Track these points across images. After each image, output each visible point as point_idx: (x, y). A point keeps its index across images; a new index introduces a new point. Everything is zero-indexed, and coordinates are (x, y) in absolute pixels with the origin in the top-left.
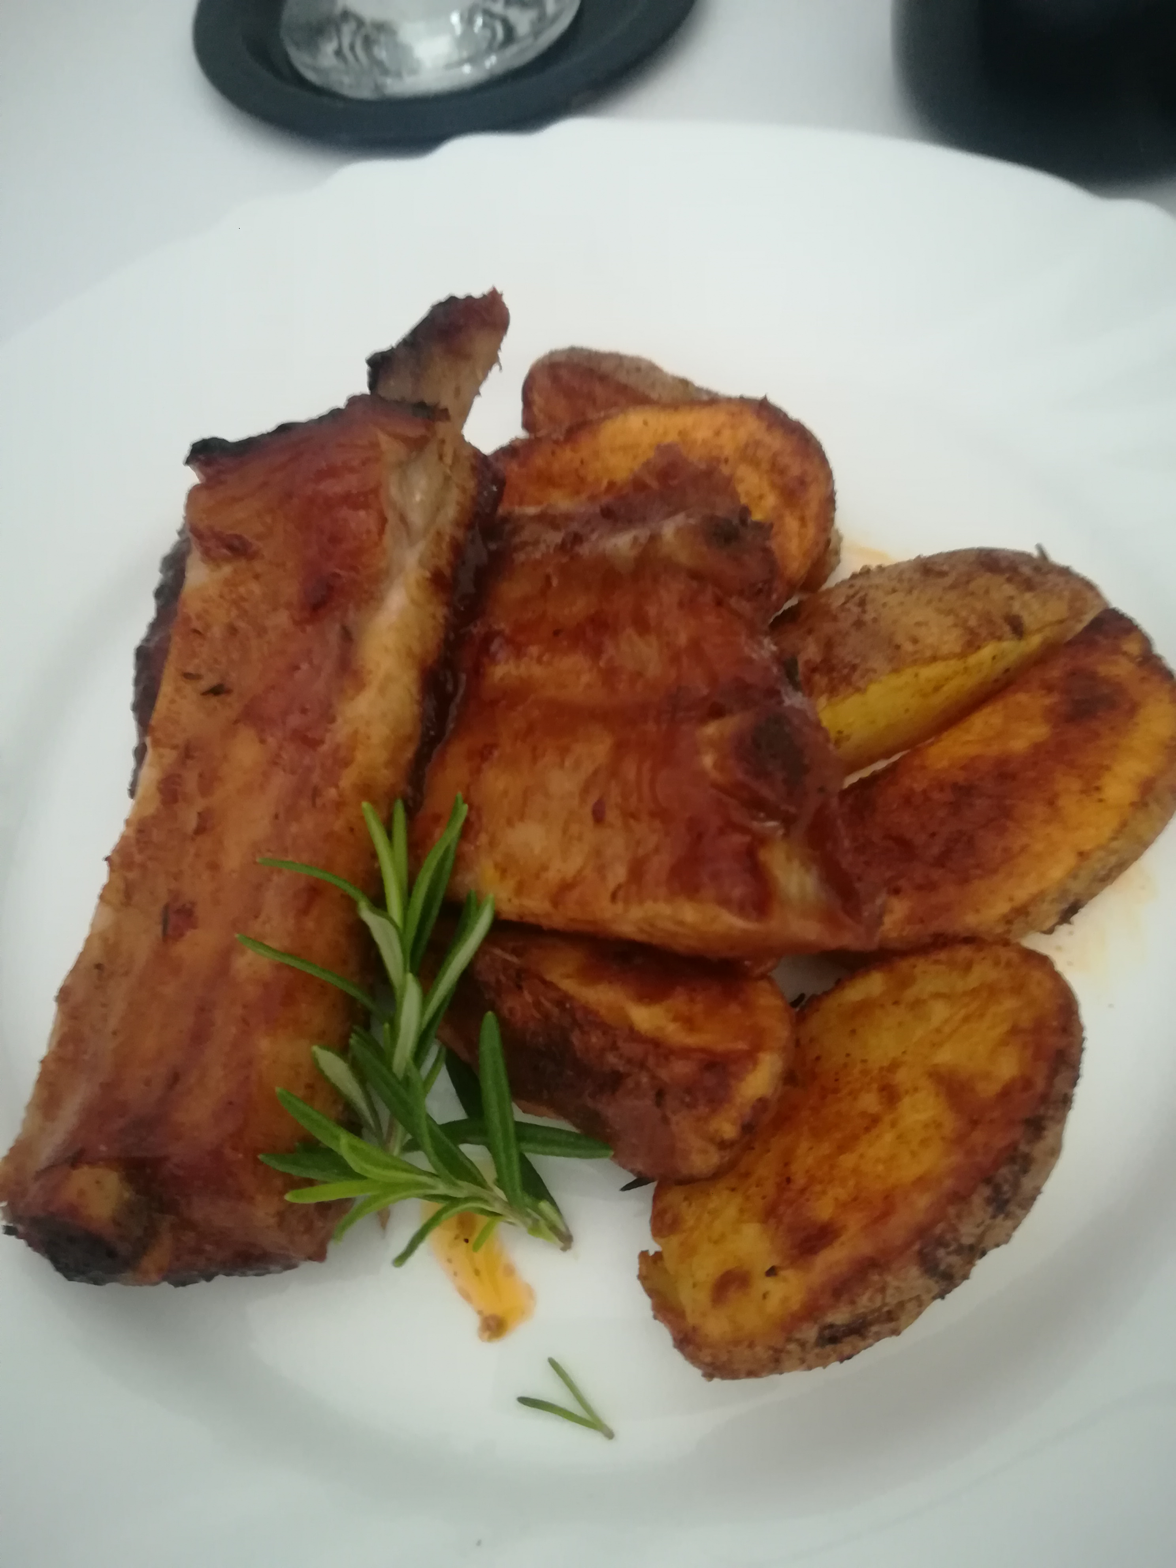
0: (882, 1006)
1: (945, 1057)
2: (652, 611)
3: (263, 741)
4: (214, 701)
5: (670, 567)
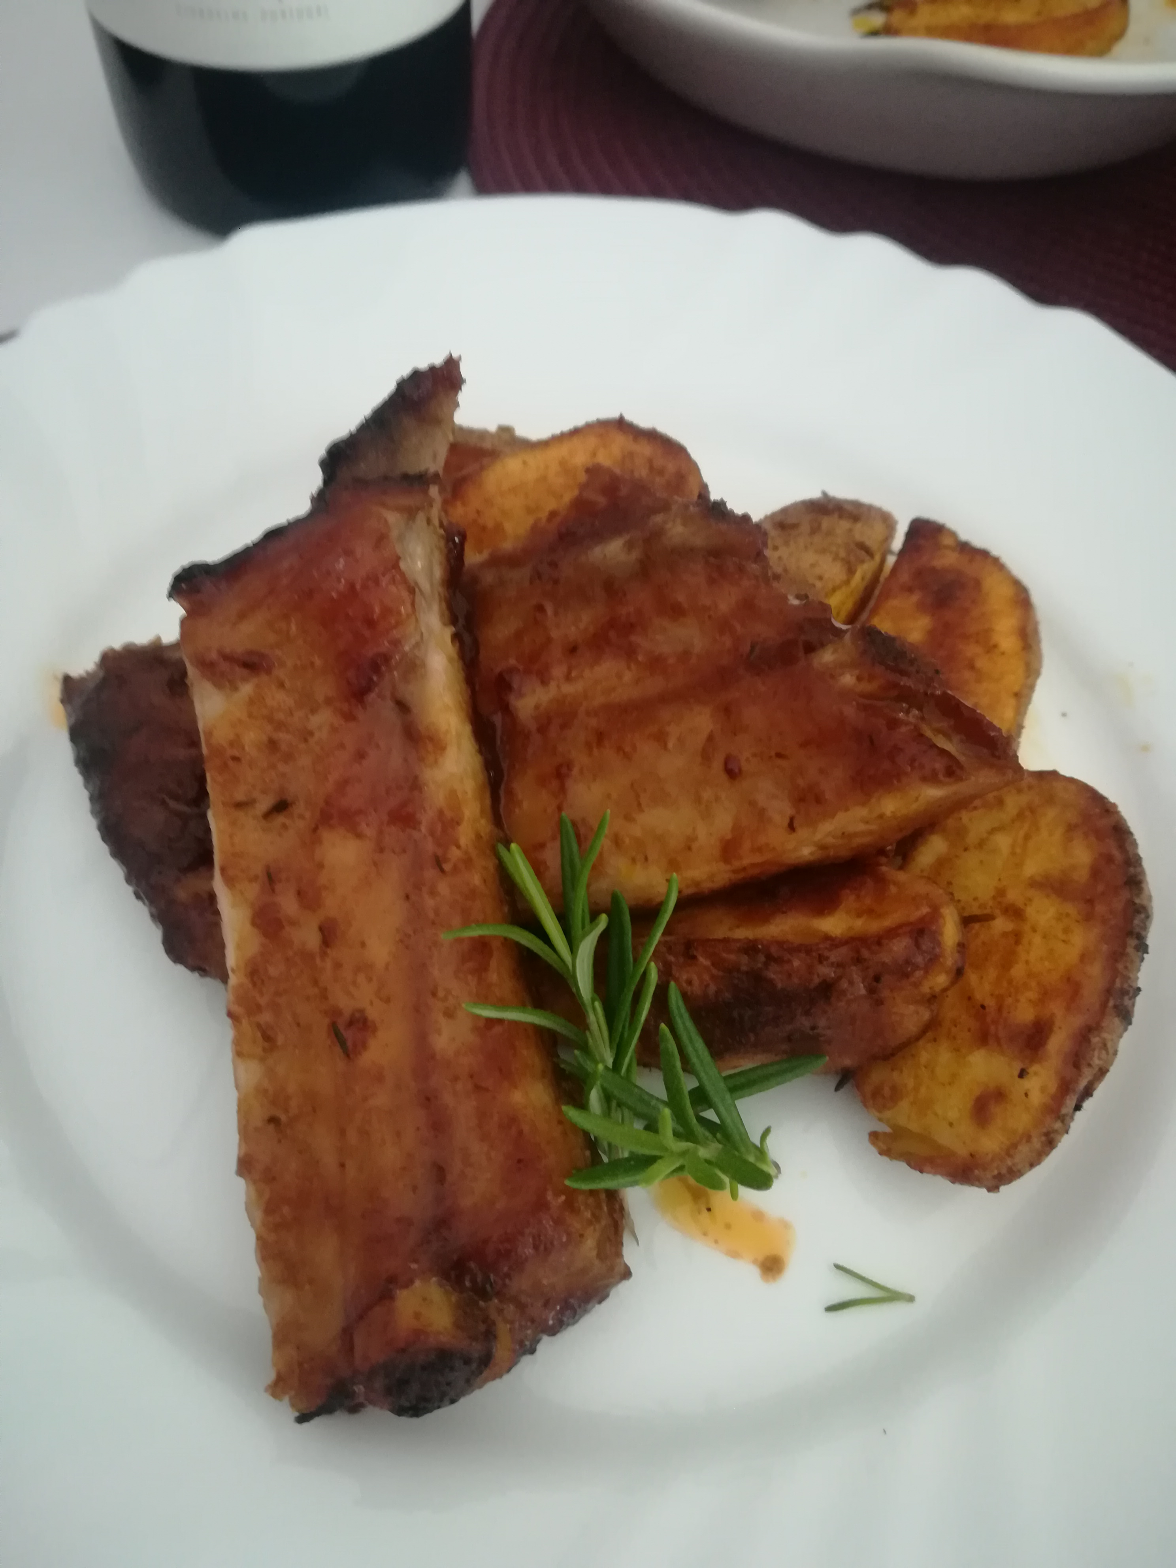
0: (957, 856)
1: (1032, 868)
2: (681, 597)
3: (359, 836)
4: (281, 819)
5: (684, 553)
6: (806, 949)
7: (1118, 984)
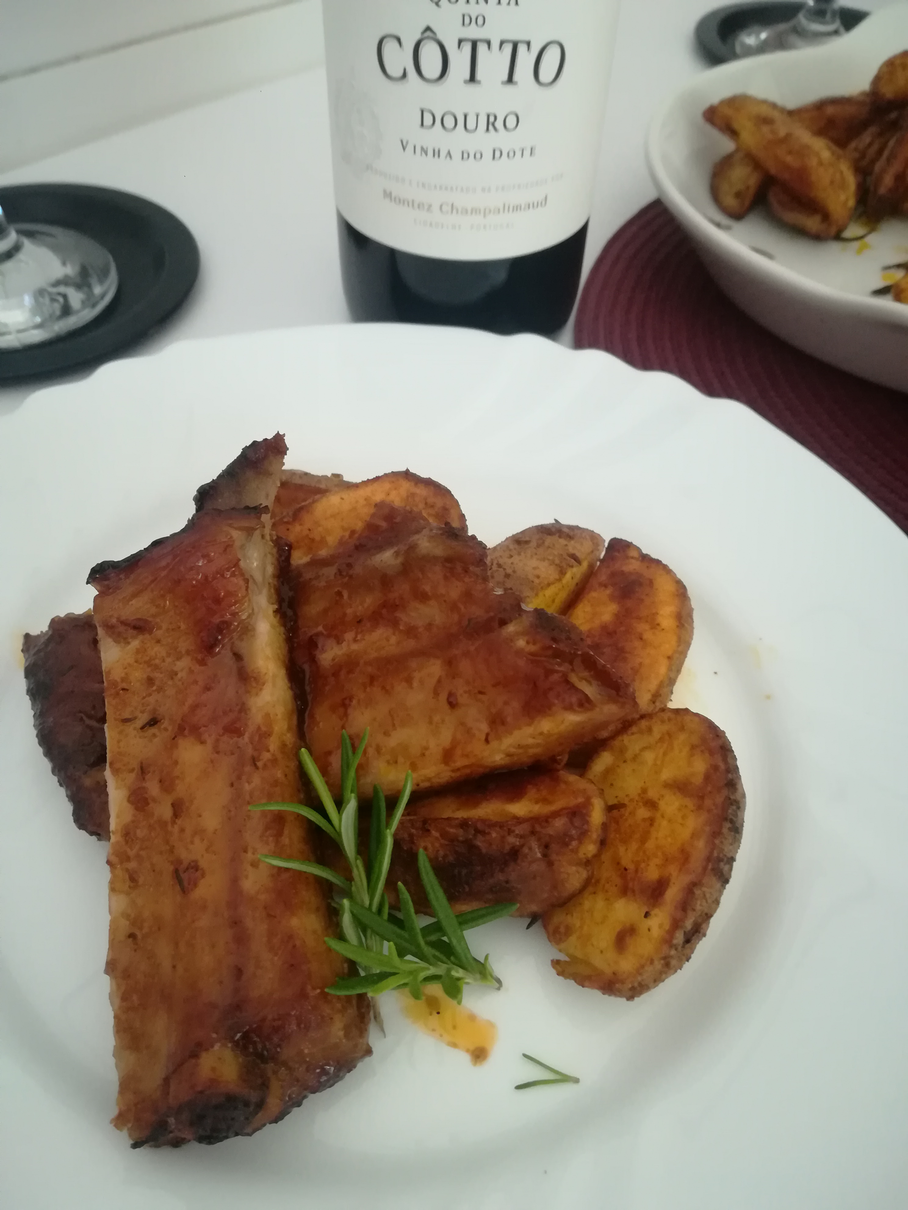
0: (618, 766)
1: (666, 775)
2: (427, 588)
3: (203, 742)
4: (153, 730)
5: (429, 560)
6: (500, 825)
7: (715, 854)
